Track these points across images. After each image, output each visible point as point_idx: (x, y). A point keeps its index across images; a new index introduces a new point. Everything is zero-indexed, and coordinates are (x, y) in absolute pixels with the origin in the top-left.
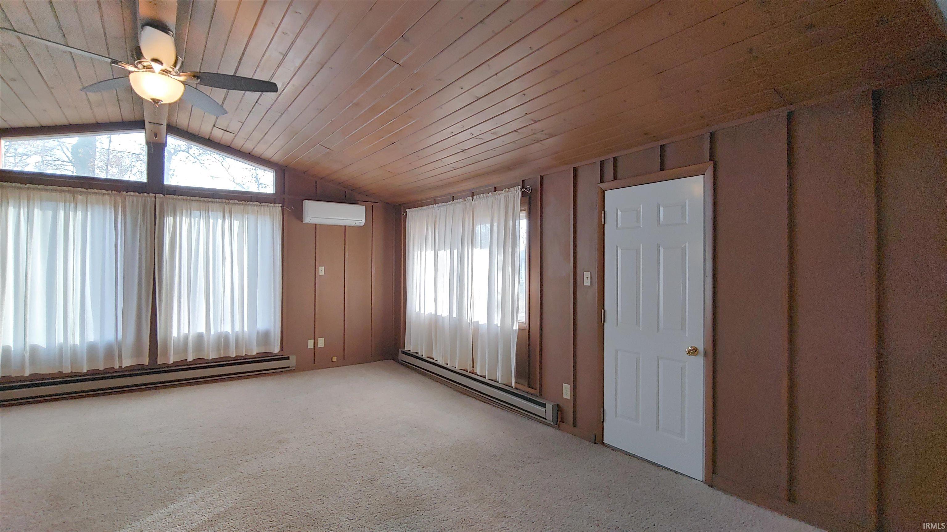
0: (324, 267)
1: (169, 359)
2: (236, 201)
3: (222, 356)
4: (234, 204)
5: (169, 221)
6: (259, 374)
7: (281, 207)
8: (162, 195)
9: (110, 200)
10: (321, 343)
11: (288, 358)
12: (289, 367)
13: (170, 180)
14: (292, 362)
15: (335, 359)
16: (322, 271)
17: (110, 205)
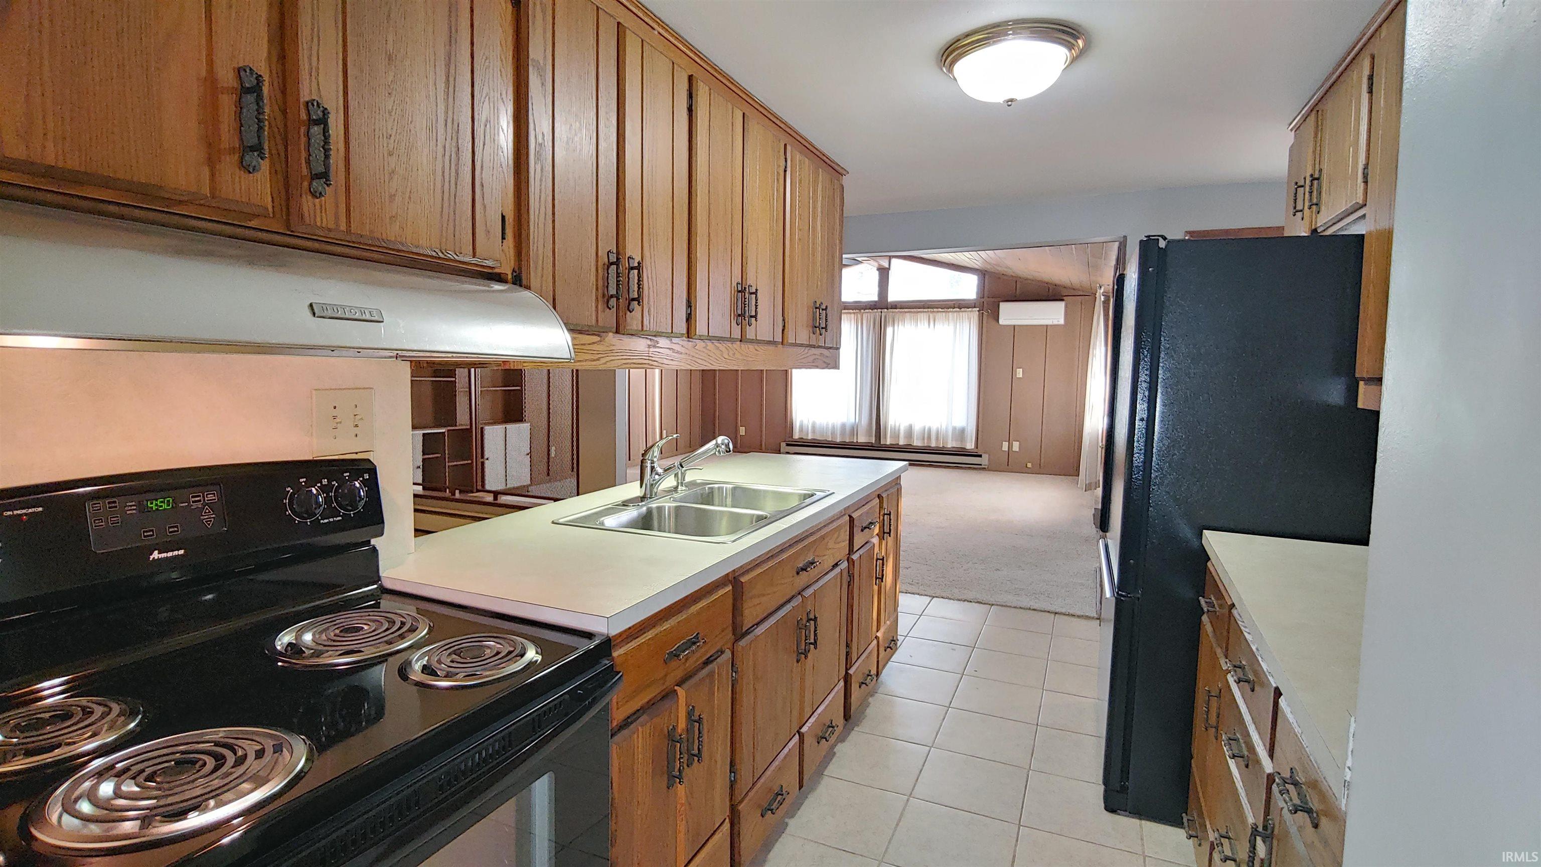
0: (1021, 370)
1: (886, 441)
2: (940, 310)
3: (926, 445)
4: (938, 312)
5: (889, 330)
6: (957, 466)
7: (978, 311)
8: (886, 310)
9: (847, 318)
10: (1016, 446)
11: (980, 456)
12: (981, 465)
13: (892, 297)
14: (984, 460)
15: (1029, 465)
16: (1020, 373)
17: (848, 320)
